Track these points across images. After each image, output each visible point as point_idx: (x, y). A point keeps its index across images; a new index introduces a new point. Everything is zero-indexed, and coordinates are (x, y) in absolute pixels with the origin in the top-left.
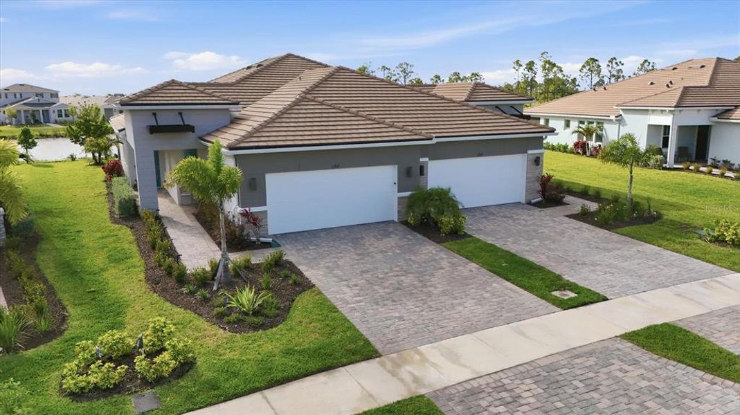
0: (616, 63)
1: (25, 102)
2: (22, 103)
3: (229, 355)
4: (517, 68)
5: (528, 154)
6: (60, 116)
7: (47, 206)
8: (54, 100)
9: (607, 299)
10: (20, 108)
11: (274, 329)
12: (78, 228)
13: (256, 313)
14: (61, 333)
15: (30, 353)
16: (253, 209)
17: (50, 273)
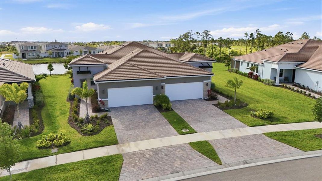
0: (290, 34)
1: (55, 49)
2: (54, 49)
3: (80, 141)
4: (246, 36)
5: (204, 82)
6: (68, 54)
7: (50, 94)
8: (66, 48)
9: (197, 133)
10: (53, 51)
11: (94, 136)
12: (56, 102)
13: (91, 131)
14: (41, 133)
15: (32, 138)
16: (103, 100)
17: (43, 117)
